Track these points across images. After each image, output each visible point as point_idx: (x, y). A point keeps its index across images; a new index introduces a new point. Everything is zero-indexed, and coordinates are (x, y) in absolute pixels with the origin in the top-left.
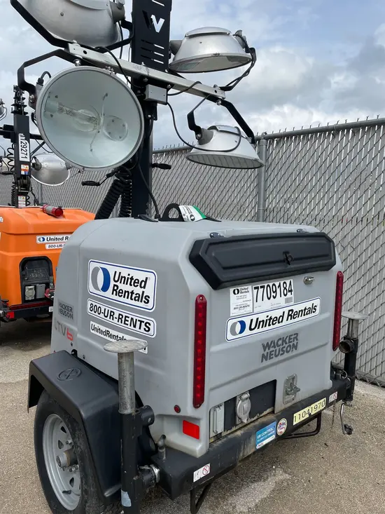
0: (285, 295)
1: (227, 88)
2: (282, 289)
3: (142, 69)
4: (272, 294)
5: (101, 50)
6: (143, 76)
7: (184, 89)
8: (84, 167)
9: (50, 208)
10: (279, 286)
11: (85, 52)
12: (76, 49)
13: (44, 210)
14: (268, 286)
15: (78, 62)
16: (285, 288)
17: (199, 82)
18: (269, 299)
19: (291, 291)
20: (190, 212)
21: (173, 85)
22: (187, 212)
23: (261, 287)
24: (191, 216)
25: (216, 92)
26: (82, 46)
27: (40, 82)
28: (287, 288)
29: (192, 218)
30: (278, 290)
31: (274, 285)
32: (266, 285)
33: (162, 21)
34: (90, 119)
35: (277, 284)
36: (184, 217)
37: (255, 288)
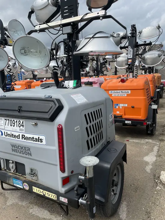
0: (20, 127)
2: (18, 124)
3: (59, 22)
4: (13, 124)
10: (17, 122)
11: (40, 27)
12: (37, 27)
14: (11, 120)
15: (38, 31)
16: (19, 124)
18: (11, 126)
19: (23, 126)
23: (8, 120)
28: (21, 124)
30: (16, 123)
31: (14, 120)
32: (10, 120)
35: (15, 121)
37: (5, 119)
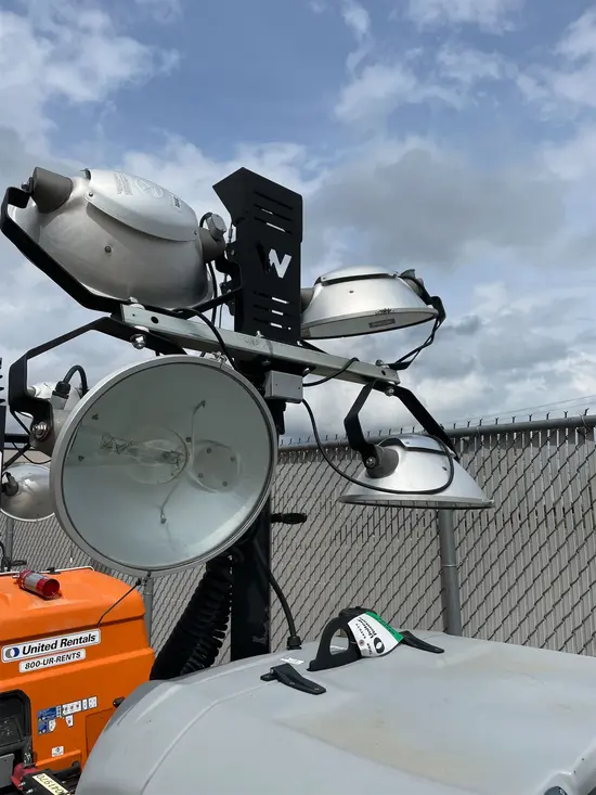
1: (401, 365)
3: (258, 344)
5: (185, 315)
6: (262, 357)
7: (332, 373)
8: (150, 571)
9: (35, 578)
11: (155, 320)
12: (136, 314)
13: (21, 583)
15: (140, 339)
17: (355, 359)
20: (372, 634)
21: (313, 368)
22: (366, 633)
24: (377, 641)
25: (384, 373)
26: (148, 308)
27: (62, 389)
29: (379, 646)
33: (287, 259)
34: (165, 457)
36: (361, 648)
